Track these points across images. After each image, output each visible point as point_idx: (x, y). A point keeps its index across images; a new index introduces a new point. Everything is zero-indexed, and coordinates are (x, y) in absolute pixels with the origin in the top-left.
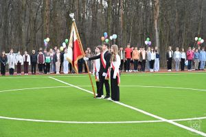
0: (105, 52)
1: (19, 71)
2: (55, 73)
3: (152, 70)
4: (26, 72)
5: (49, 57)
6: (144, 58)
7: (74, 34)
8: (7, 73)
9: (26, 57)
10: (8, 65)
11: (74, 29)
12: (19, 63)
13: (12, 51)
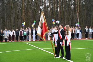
0: (61, 30)
1: (10, 40)
2: (29, 40)
3: (78, 38)
4: (13, 40)
5: (25, 33)
6: (74, 32)
7: (43, 19)
8: (4, 41)
9: (13, 32)
10: (4, 37)
11: (42, 16)
12: (10, 36)
13: (6, 29)
